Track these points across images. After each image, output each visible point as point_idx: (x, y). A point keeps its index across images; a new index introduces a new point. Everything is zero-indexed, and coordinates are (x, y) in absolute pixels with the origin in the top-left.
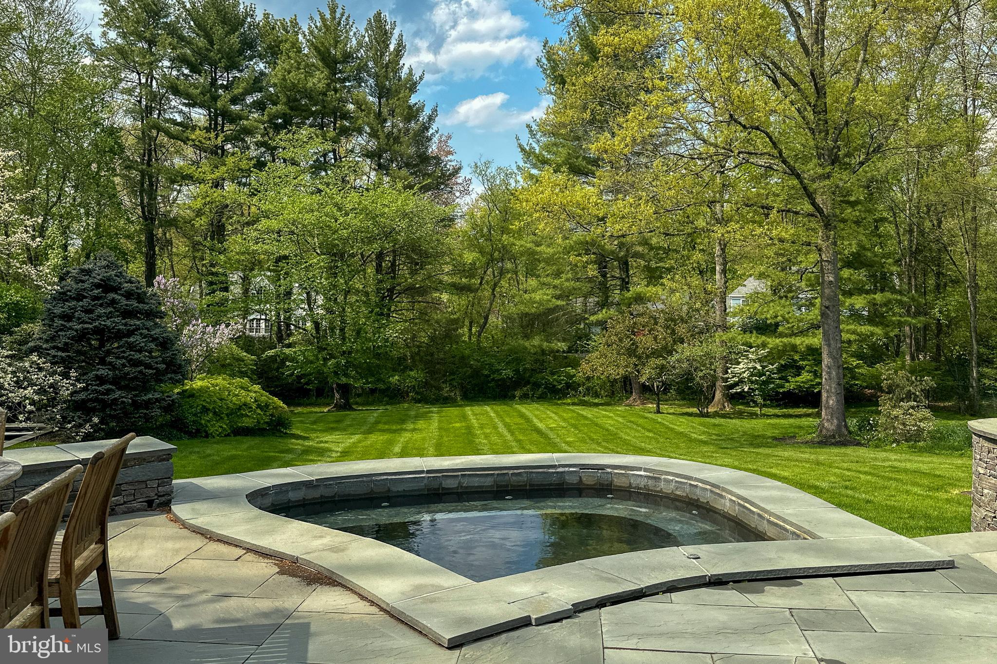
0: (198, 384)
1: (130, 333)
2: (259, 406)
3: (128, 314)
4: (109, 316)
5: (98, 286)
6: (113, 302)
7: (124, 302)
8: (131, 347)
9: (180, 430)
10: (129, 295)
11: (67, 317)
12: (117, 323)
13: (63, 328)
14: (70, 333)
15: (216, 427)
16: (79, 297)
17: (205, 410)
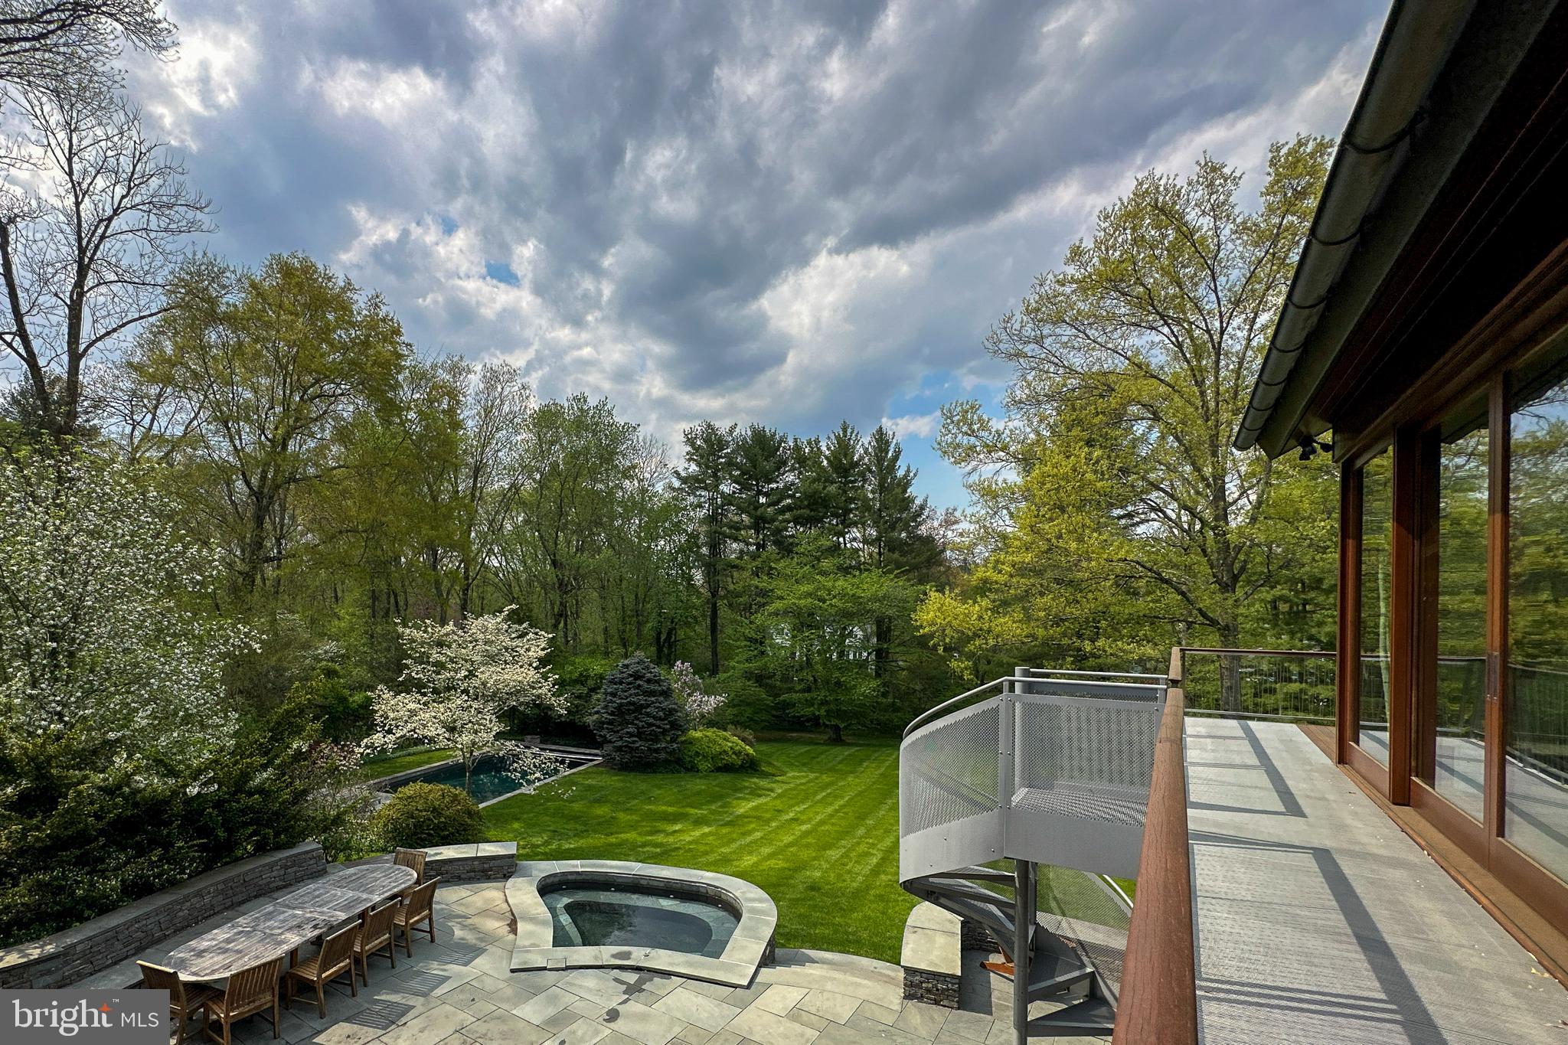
0: (698, 734)
1: (648, 706)
2: (734, 753)
3: (652, 693)
4: (637, 695)
5: (631, 676)
6: (639, 686)
7: (646, 686)
8: (648, 715)
9: (680, 766)
10: (649, 681)
11: (614, 695)
12: (641, 700)
13: (611, 702)
14: (615, 705)
15: (704, 766)
16: (621, 683)
17: (697, 754)
